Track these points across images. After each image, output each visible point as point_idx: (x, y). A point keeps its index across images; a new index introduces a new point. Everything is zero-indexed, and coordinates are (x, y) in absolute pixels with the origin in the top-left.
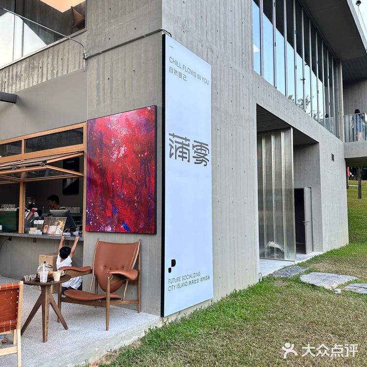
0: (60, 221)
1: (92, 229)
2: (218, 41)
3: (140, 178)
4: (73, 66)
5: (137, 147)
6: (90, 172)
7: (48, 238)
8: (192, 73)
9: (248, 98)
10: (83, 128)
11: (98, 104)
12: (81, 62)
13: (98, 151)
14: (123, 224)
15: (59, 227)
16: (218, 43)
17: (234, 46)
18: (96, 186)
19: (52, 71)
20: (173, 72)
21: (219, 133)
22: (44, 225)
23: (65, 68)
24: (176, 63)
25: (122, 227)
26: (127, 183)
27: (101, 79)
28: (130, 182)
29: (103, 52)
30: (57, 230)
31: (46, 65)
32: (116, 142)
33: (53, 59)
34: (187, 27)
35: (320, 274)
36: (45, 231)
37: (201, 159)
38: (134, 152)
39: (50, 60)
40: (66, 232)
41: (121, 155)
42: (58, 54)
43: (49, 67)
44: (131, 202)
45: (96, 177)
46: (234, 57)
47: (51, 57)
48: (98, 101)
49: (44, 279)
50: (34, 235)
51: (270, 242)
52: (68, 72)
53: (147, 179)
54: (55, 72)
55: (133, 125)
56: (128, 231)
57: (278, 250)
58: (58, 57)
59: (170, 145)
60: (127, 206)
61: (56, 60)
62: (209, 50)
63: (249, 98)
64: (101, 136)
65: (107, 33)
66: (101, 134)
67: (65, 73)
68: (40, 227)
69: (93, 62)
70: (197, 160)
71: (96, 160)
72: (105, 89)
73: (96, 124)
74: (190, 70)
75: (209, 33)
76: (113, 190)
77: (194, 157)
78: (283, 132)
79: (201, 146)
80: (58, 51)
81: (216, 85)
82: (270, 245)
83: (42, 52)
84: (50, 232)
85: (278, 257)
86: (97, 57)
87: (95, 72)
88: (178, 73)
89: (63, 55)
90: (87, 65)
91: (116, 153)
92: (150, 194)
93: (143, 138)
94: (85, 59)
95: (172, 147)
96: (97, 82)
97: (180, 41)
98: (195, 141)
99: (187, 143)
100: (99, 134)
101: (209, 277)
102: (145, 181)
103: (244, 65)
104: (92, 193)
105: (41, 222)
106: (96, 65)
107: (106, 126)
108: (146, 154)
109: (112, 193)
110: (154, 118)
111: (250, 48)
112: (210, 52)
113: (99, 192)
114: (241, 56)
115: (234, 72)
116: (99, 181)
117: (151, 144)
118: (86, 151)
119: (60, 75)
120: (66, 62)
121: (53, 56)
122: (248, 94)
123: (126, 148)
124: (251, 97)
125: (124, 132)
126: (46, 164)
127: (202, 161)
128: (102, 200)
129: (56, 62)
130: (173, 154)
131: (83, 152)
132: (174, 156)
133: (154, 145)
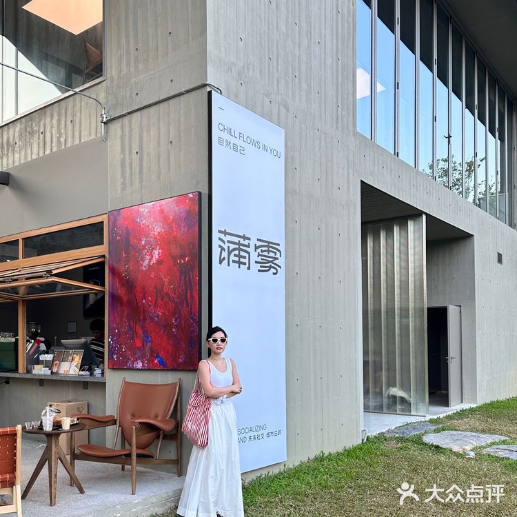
0: (75, 356)
1: (117, 366)
2: (297, 91)
3: (180, 294)
4: (88, 132)
5: (176, 250)
6: (113, 284)
7: (59, 378)
8: (254, 143)
9: (346, 173)
10: (103, 222)
11: (124, 189)
12: (99, 127)
13: (124, 255)
14: (157, 357)
15: (74, 363)
16: (297, 96)
17: (323, 97)
18: (122, 304)
19: (59, 138)
20: (225, 144)
21: (297, 226)
22: (53, 361)
23: (77, 134)
24: (229, 131)
25: (156, 361)
26: (162, 300)
27: (127, 153)
28: (166, 299)
29: (129, 113)
30: (70, 367)
31: (49, 129)
32: (148, 243)
33: (59, 121)
34: (246, 77)
35: (454, 432)
36: (55, 370)
37: (268, 265)
38: (172, 256)
39: (55, 121)
40: (83, 370)
41: (154, 261)
42: (66, 113)
43: (54, 132)
44: (168, 326)
45: (121, 292)
46: (323, 114)
47: (56, 118)
48: (124, 183)
49: (48, 426)
50: (39, 375)
51: (391, 388)
52: (80, 141)
53: (189, 294)
54: (62, 140)
55: (170, 219)
56: (164, 367)
57: (403, 400)
58: (66, 118)
59: (220, 246)
60: (162, 332)
61: (63, 122)
62: (281, 107)
63: (349, 173)
64: (128, 234)
65: (133, 85)
66: (128, 230)
67: (77, 142)
68: (49, 365)
69: (116, 127)
70: (261, 267)
71: (121, 268)
72: (133, 167)
73: (121, 217)
74: (251, 140)
75: (282, 82)
76: (144, 310)
77: (256, 262)
78: (410, 220)
79: (269, 247)
80: (66, 109)
81: (293, 157)
82: (391, 393)
83: (43, 110)
84: (62, 371)
85: (403, 410)
86: (121, 119)
87: (118, 142)
88: (232, 145)
89: (74, 115)
90: (107, 132)
91: (148, 257)
92: (192, 316)
93: (183, 238)
94: (104, 123)
95: (223, 249)
96: (122, 156)
97: (236, 98)
98: (258, 240)
99: (246, 242)
100: (125, 231)
101: (279, 431)
102: (186, 297)
103: (340, 124)
104: (116, 315)
105: (49, 357)
106: (119, 132)
107: (134, 221)
108: (187, 259)
109: (142, 314)
110: (197, 210)
111: (351, 97)
112: (283, 110)
113: (126, 314)
114: (335, 111)
115: (323, 135)
116: (125, 298)
117: (193, 245)
118: (107, 255)
119: (69, 145)
120: (78, 126)
121: (59, 116)
122: (346, 166)
123: (160, 251)
124: (350, 171)
125: (158, 229)
126: (51, 275)
127: (271, 267)
128: (130, 324)
129: (63, 126)
130: (224, 258)
131: (104, 256)
132: (225, 262)
133: (197, 247)
